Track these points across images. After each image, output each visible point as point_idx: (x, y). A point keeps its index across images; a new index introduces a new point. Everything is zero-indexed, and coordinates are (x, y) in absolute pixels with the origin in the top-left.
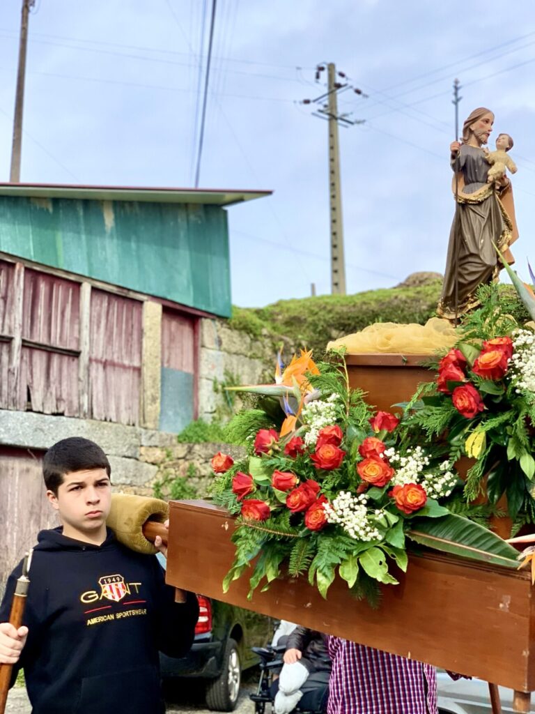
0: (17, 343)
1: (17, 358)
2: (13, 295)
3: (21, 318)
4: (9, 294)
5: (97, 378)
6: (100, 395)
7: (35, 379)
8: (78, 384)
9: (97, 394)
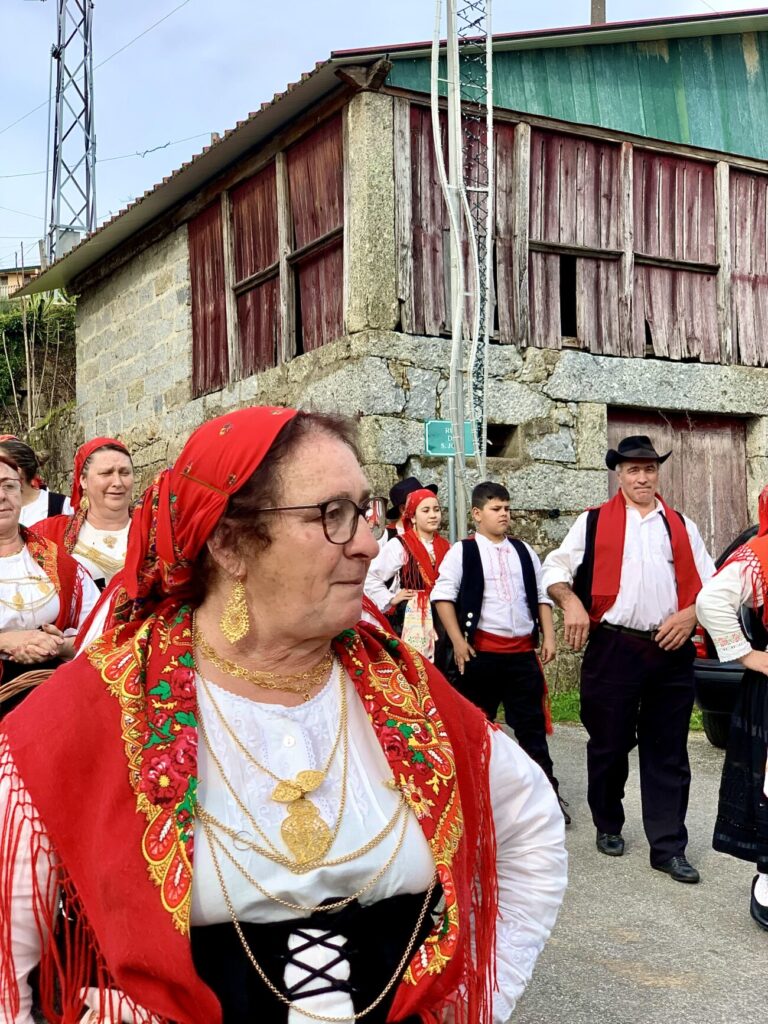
0: (628, 259)
1: (630, 282)
2: (619, 191)
3: (632, 223)
4: (614, 190)
5: (743, 303)
6: (750, 328)
7: (655, 312)
8: (718, 315)
9: (745, 328)
